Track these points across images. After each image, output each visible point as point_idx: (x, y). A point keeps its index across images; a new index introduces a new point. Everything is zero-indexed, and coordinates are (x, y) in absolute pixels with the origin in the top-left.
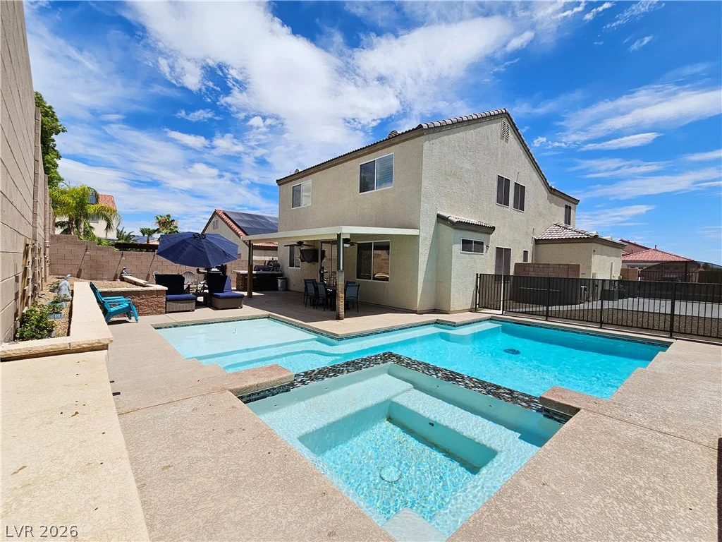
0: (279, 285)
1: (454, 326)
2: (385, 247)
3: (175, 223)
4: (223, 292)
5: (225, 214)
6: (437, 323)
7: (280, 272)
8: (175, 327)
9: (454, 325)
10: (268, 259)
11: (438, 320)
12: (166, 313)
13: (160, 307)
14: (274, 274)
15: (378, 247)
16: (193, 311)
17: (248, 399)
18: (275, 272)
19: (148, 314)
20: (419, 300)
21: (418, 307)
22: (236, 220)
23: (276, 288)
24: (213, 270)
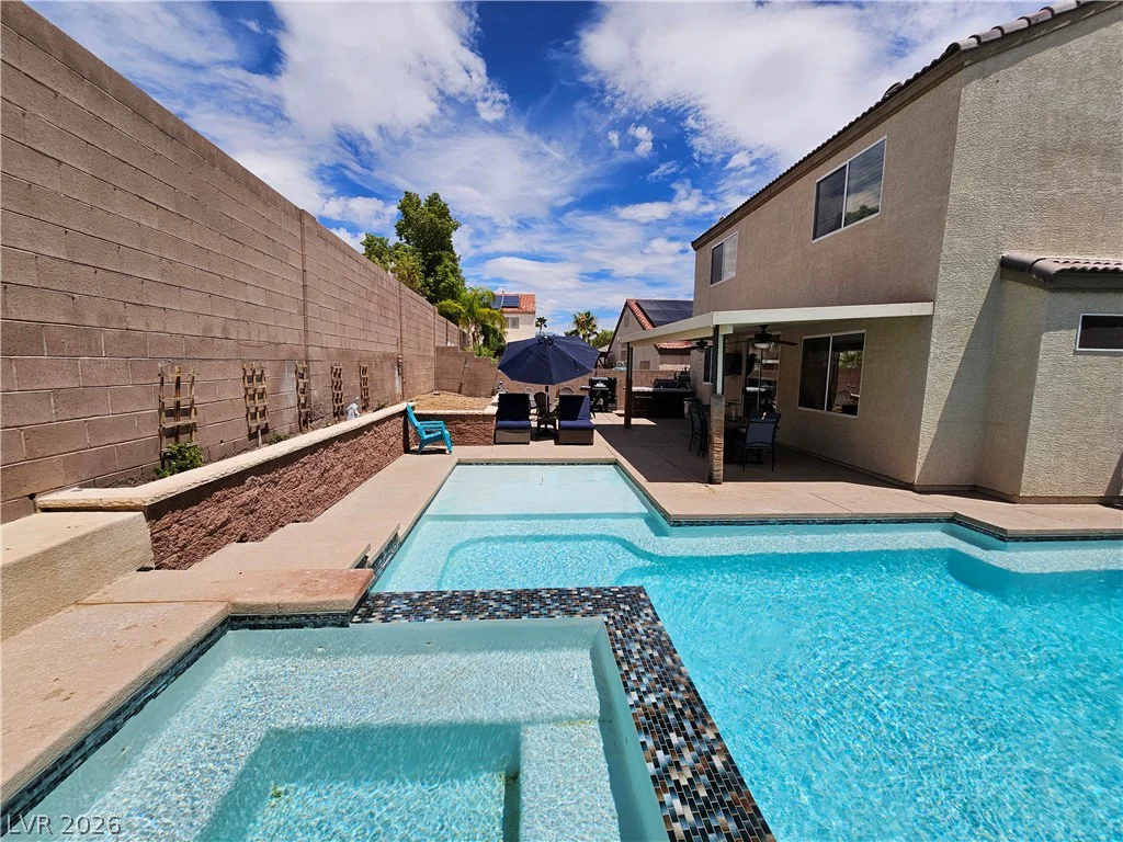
0: (686, 410)
1: (1002, 539)
2: (856, 343)
3: (594, 322)
4: (576, 419)
5: (638, 305)
6: (954, 521)
7: (690, 390)
8: (487, 464)
9: (1002, 537)
10: (680, 368)
11: (956, 514)
12: (495, 443)
13: (487, 436)
14: (680, 393)
15: (843, 344)
16: (528, 443)
17: (270, 622)
18: (682, 390)
19: (474, 444)
20: (920, 461)
21: (917, 477)
22: (651, 312)
23: (680, 415)
24: (598, 385)
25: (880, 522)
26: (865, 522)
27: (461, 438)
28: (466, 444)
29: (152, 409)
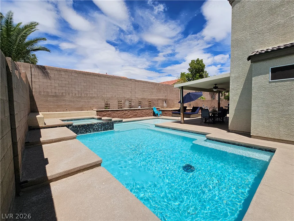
25: (192, 133)
26: (189, 132)
27: (166, 115)
28: (166, 116)
29: (104, 104)
